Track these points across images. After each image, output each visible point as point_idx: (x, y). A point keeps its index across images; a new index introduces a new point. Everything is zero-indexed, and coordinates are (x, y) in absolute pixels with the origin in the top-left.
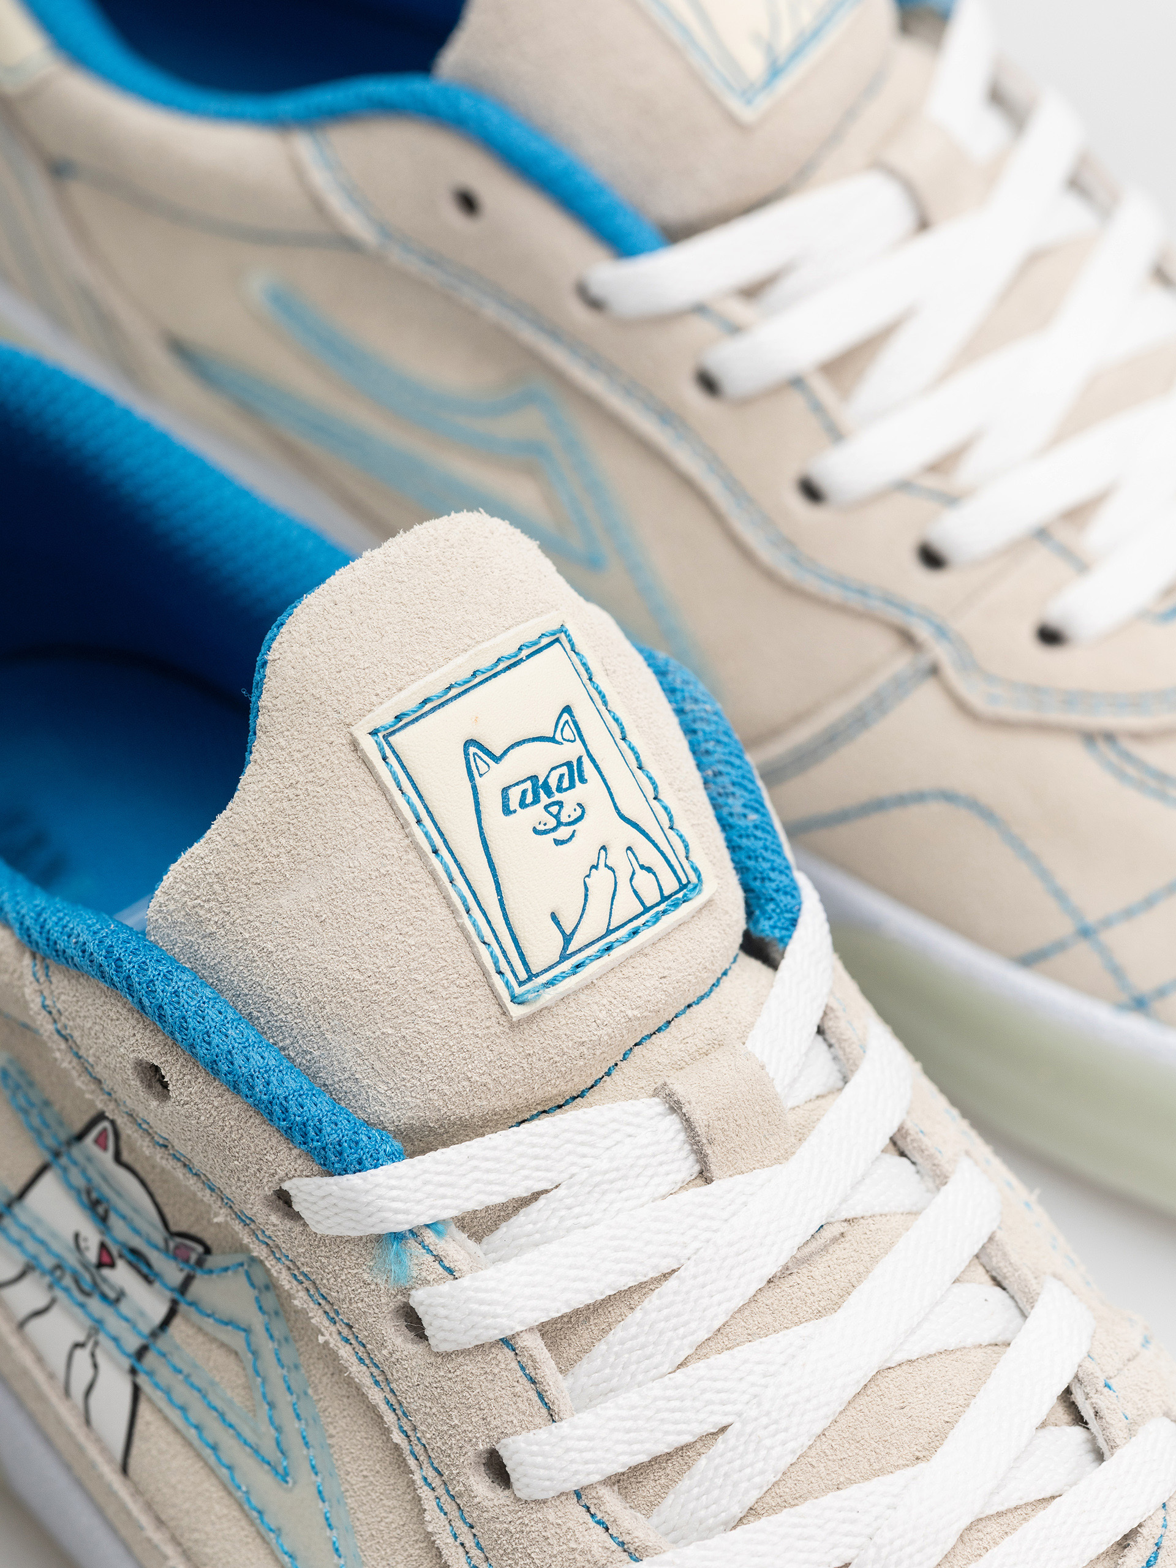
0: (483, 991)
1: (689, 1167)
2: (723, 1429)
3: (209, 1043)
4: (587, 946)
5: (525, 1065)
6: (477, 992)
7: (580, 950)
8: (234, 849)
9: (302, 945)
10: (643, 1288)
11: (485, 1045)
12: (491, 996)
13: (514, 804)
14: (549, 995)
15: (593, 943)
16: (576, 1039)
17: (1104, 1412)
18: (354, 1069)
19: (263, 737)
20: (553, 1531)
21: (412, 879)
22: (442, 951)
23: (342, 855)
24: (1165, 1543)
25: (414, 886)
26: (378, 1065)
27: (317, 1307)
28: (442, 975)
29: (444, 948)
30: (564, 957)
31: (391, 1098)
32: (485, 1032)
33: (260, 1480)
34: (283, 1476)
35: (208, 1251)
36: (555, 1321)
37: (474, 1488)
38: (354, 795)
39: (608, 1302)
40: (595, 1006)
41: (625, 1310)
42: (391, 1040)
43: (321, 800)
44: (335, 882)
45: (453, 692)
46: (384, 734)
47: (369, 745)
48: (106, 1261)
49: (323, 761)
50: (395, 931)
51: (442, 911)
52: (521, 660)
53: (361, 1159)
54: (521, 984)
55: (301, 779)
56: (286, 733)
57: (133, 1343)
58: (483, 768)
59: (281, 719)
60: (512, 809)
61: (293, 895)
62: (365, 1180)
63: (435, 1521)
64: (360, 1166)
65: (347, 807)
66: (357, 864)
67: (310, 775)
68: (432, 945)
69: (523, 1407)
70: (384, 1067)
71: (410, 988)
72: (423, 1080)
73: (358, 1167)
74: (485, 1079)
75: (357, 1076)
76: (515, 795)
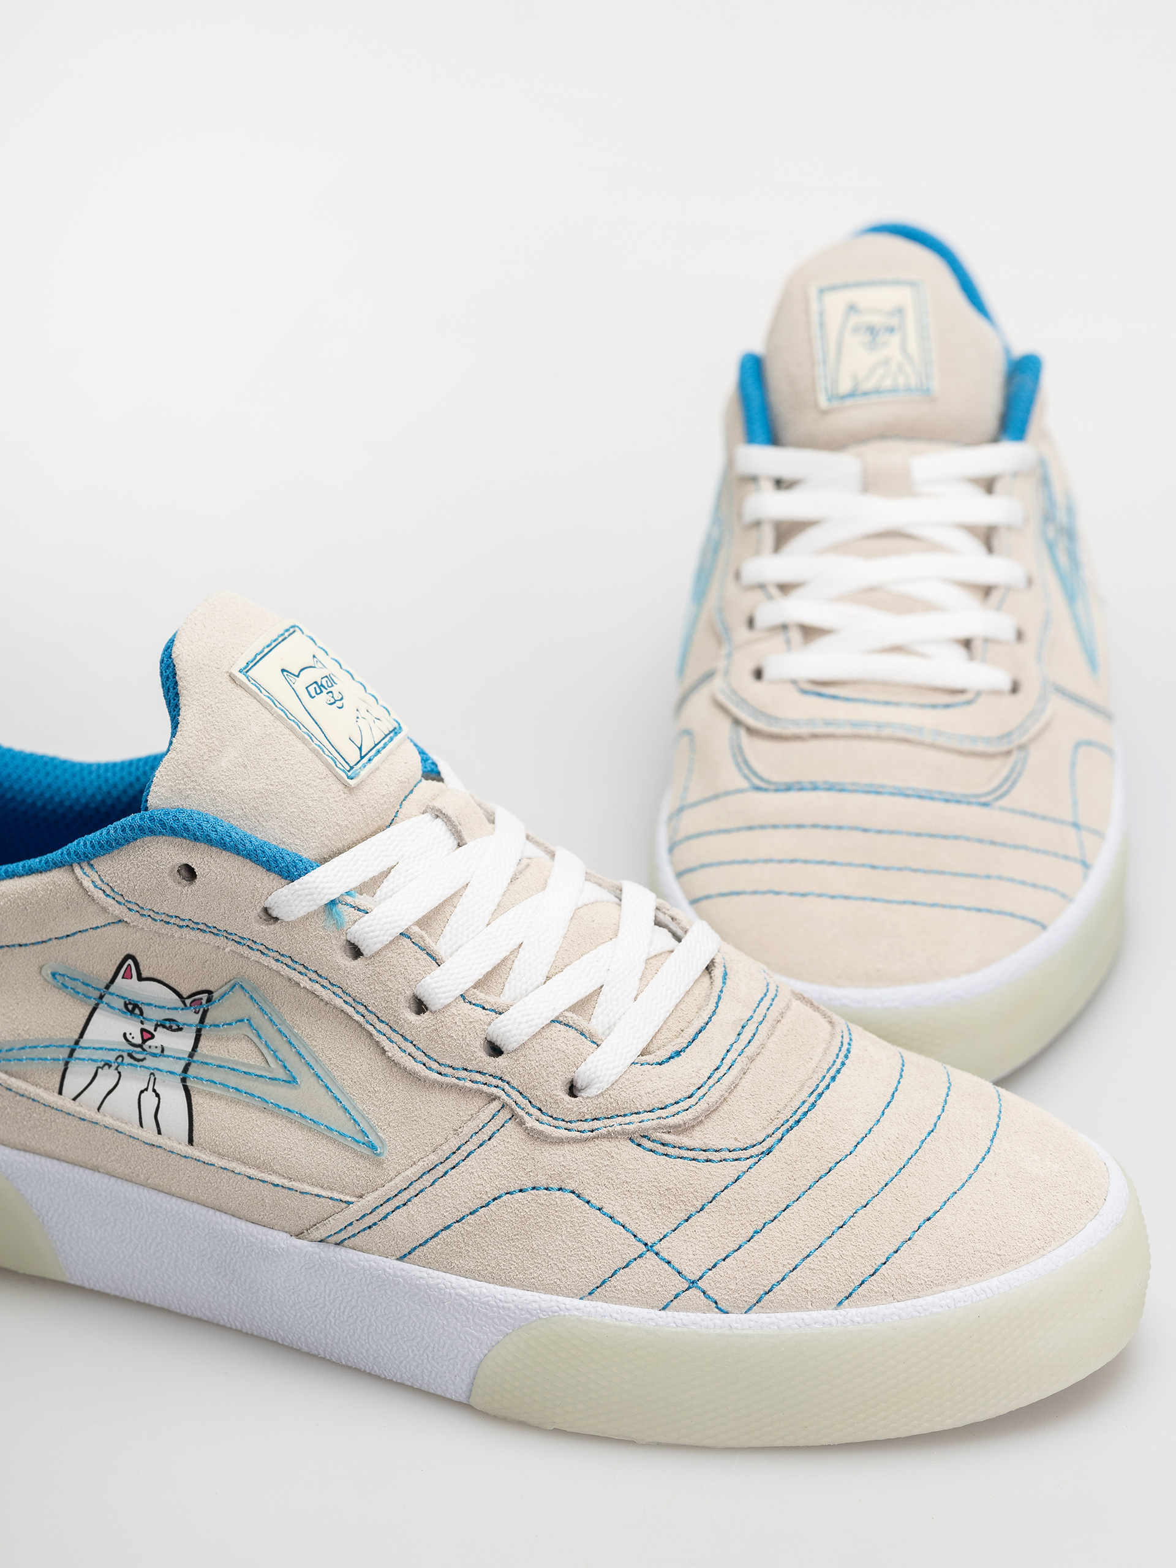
0: (332, 779)
1: (452, 842)
2: (520, 945)
3: (216, 831)
4: (369, 752)
5: (362, 811)
6: (330, 780)
7: (367, 754)
8: (189, 747)
9: (238, 782)
10: (457, 895)
11: (341, 805)
12: (337, 780)
13: (313, 694)
14: (364, 773)
15: (371, 750)
16: (381, 794)
17: (676, 916)
18: (281, 837)
19: (185, 692)
20: (458, 1019)
21: (282, 733)
22: (307, 764)
23: (245, 731)
24: (727, 965)
25: (284, 736)
26: (292, 830)
27: (294, 971)
28: (311, 775)
29: (308, 762)
30: (362, 758)
31: (303, 846)
32: (339, 798)
33: (280, 1094)
34: (292, 1081)
35: (210, 992)
36: (424, 917)
37: (409, 1018)
38: (240, 702)
39: (442, 905)
40: (383, 778)
41: (453, 908)
42: (296, 814)
43: (226, 709)
44: (246, 745)
45: (258, 658)
46: (245, 670)
47: (241, 676)
48: (146, 1035)
49: (220, 691)
50: (282, 759)
51: (301, 746)
52: (285, 638)
53: (306, 867)
54: (349, 771)
55: (213, 703)
56: (197, 686)
57: (179, 1067)
58: (294, 681)
59: (192, 680)
60: (313, 696)
61: (227, 759)
62: (311, 877)
63: (392, 1050)
64: (306, 871)
65: (240, 708)
66: (254, 733)
67: (217, 700)
68: (302, 762)
69: (423, 963)
70: (296, 830)
71: (298, 785)
72: (317, 831)
73: (305, 872)
74: (346, 822)
75: (284, 840)
76: (311, 689)
